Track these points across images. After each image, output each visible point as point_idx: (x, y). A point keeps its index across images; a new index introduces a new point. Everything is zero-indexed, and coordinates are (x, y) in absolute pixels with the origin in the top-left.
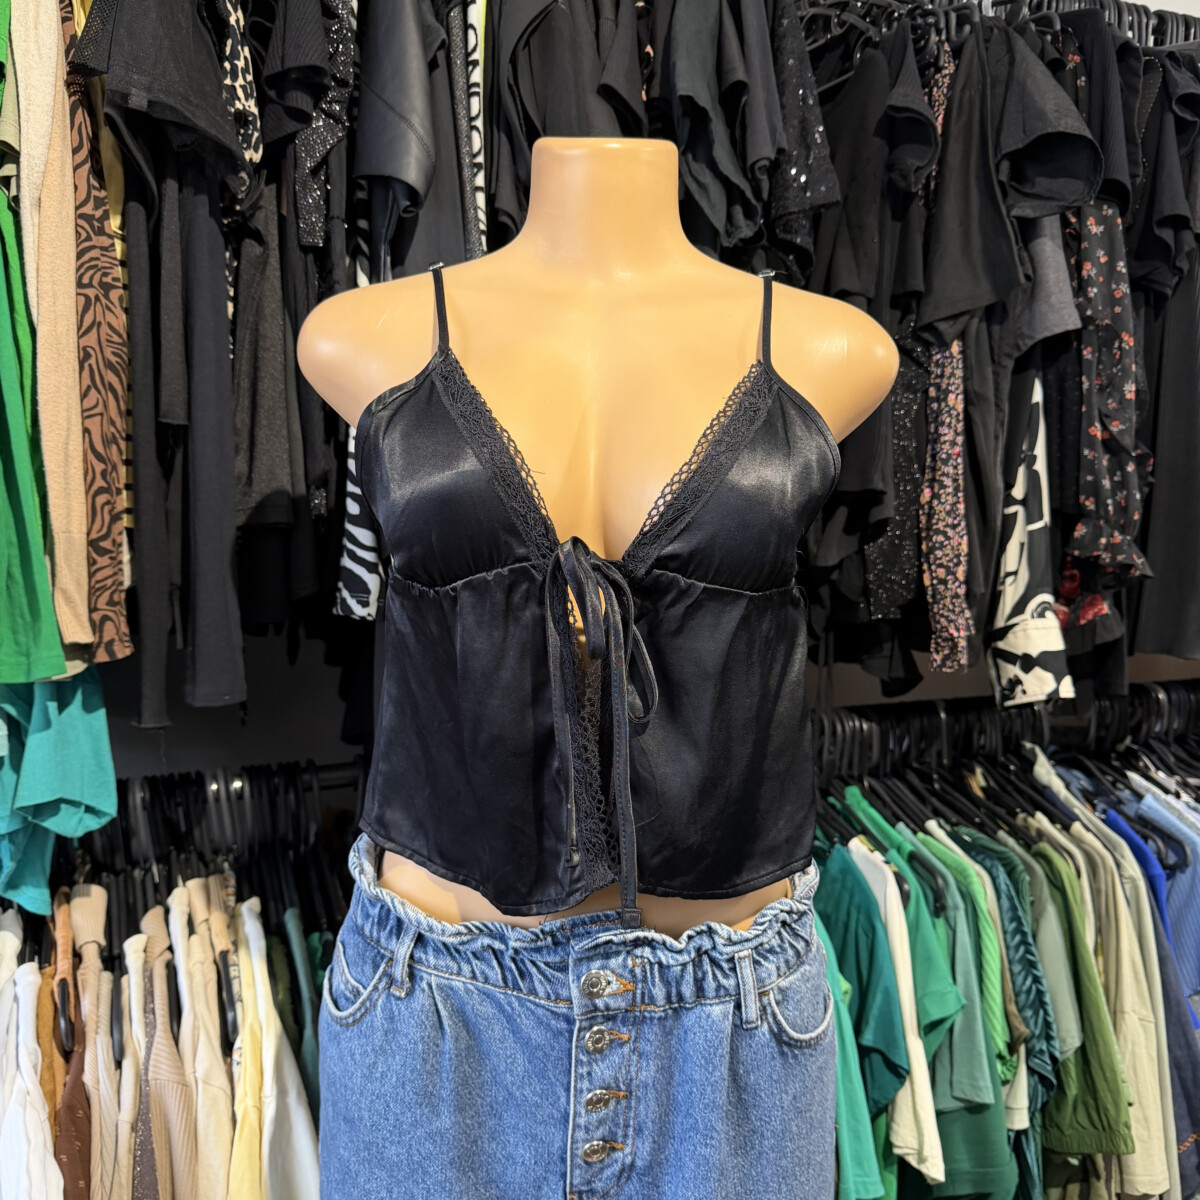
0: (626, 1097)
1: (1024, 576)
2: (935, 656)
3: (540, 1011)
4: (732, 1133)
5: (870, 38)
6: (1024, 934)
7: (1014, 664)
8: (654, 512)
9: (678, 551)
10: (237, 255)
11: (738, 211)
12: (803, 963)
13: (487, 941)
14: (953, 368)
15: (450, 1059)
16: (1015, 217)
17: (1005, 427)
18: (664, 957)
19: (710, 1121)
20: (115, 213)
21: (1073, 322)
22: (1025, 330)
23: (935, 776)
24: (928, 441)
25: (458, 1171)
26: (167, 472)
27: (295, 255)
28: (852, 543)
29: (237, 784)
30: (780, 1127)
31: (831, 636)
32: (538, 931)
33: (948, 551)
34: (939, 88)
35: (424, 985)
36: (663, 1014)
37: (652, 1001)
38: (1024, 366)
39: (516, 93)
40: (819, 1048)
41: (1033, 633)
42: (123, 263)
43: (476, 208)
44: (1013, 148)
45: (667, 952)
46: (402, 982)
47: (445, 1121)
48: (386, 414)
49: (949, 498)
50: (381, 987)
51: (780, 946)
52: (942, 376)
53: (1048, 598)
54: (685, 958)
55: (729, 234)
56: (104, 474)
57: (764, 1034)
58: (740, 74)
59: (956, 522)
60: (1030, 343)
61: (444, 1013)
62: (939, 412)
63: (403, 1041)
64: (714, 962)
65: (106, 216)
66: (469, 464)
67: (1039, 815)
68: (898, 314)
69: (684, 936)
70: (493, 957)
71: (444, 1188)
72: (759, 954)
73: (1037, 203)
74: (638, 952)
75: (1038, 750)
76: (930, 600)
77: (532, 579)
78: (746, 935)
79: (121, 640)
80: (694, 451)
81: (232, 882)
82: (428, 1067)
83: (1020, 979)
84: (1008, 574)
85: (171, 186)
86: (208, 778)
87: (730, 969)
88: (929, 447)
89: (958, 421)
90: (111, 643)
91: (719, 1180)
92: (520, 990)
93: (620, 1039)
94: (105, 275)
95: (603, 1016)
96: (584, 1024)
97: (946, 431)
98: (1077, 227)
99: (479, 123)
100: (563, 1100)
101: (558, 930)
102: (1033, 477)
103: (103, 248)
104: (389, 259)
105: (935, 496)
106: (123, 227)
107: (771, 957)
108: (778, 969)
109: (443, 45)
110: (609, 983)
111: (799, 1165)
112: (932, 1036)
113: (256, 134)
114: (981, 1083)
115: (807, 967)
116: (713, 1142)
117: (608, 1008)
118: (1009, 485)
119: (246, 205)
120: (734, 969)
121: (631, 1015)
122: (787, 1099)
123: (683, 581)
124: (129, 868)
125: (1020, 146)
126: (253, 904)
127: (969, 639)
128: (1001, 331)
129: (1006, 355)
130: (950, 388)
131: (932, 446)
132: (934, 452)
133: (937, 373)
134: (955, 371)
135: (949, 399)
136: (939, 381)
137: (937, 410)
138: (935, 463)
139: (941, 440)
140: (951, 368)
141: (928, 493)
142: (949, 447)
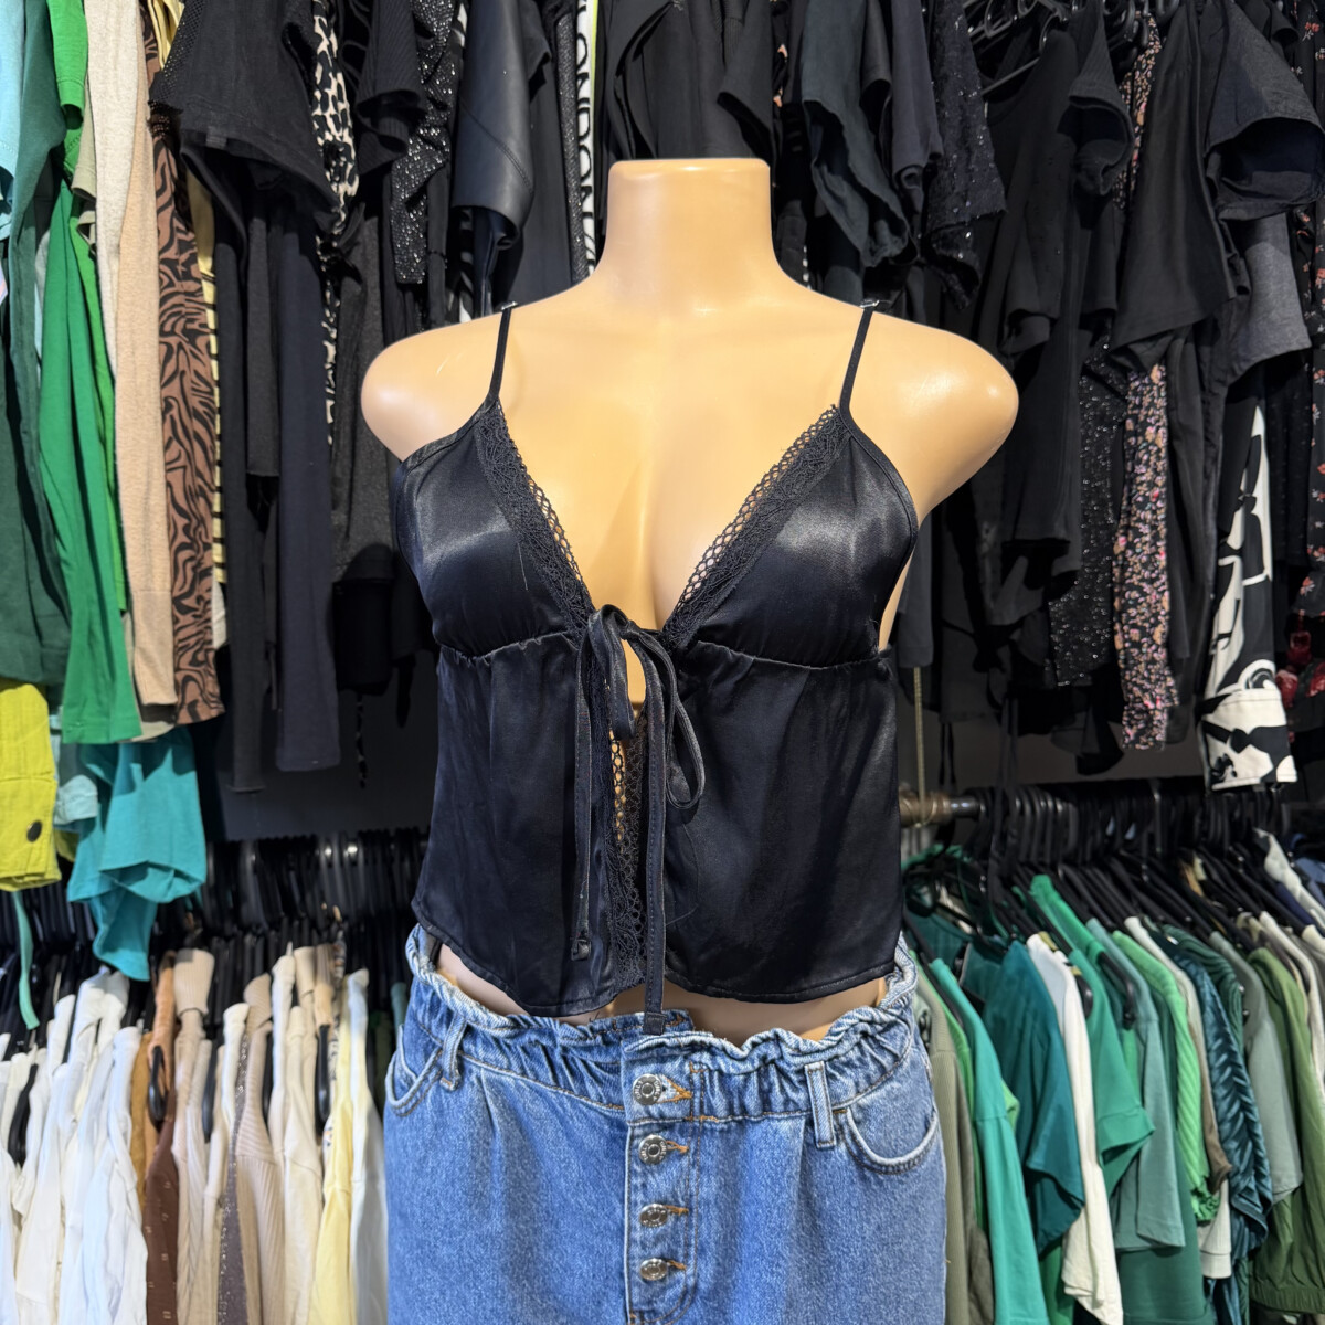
0: (685, 1213)
1: (1238, 638)
2: (1129, 731)
3: (592, 1114)
4: (805, 1261)
5: (1057, 18)
6: (1232, 1054)
7: (1224, 741)
8: (696, 578)
9: (723, 621)
10: (337, 294)
11: (883, 228)
12: (890, 1079)
13: (534, 1037)
14: (1153, 397)
15: (500, 1159)
16: (1224, 220)
17: (1219, 466)
18: (723, 1063)
19: (776, 1246)
20: (206, 255)
21: (1298, 340)
22: (1241, 353)
23: (1144, 867)
24: (1125, 482)
25: (511, 1278)
26: (263, 527)
27: (393, 292)
28: (1033, 600)
29: (352, 850)
30: (860, 1260)
31: (1016, 703)
32: (586, 1029)
33: (1143, 609)
34: (1142, 71)
35: (473, 1078)
36: (725, 1127)
37: (712, 1112)
38: (1241, 394)
39: (625, 108)
40: (912, 1176)
41: (1247, 706)
42: (214, 307)
43: (583, 236)
44: (1223, 139)
45: (728, 1059)
46: (451, 1074)
47: (497, 1224)
48: (422, 470)
49: (1146, 548)
50: (431, 1077)
51: (859, 1059)
52: (1140, 406)
53: (1268, 665)
54: (748, 1067)
55: (873, 253)
56: (186, 529)
57: (841, 1156)
58: (882, 73)
59: (1154, 575)
60: (1246, 366)
61: (493, 1109)
62: (1136, 449)
63: (453, 1137)
64: (781, 1072)
65: (193, 259)
66: (498, 526)
67: (1265, 916)
68: (1088, 335)
69: (748, 1043)
70: (542, 1053)
71: (496, 1295)
72: (834, 1067)
73: (1251, 202)
74: (696, 1057)
75: (1272, 839)
76: (1122, 666)
77: (568, 650)
78: (817, 1045)
79: (206, 701)
80: (740, 511)
81: (342, 952)
82: (478, 1166)
83: (1224, 1106)
84: (1222, 636)
85: (258, 225)
86: (322, 843)
87: (800, 1082)
88: (1126, 489)
89: (1159, 458)
90: (193, 704)
91: (787, 1312)
92: (571, 1090)
93: (679, 1150)
94: (192, 321)
95: (658, 1124)
96: (638, 1132)
97: (1143, 470)
98: (1311, 228)
99: (588, 142)
100: (618, 1211)
101: (609, 1028)
102: (1252, 524)
103: (187, 293)
104: (489, 295)
105: (1131, 546)
106: (213, 270)
107: (848, 1071)
108: (857, 1084)
109: (545, 59)
110: (664, 1089)
111: (884, 1302)
112: (1113, 1164)
113: (350, 166)
114: (1170, 1223)
115: (895, 1085)
116: (780, 1271)
117: (662, 1116)
118: (1224, 532)
119: (343, 242)
120: (804, 1082)
121: (688, 1124)
122: (869, 1230)
123: (731, 653)
124: (240, 933)
125: (1232, 136)
126: (360, 977)
127: (1172, 712)
128: (1212, 353)
129: (1219, 381)
130: (1148, 420)
131: (1128, 487)
132: (1131, 494)
133: (1135, 402)
134: (1155, 400)
135: (1147, 433)
136: (1137, 412)
137: (1134, 446)
138: (1131, 507)
139: (1136, 480)
140: (1150, 397)
141: (1123, 541)
142: (1147, 489)
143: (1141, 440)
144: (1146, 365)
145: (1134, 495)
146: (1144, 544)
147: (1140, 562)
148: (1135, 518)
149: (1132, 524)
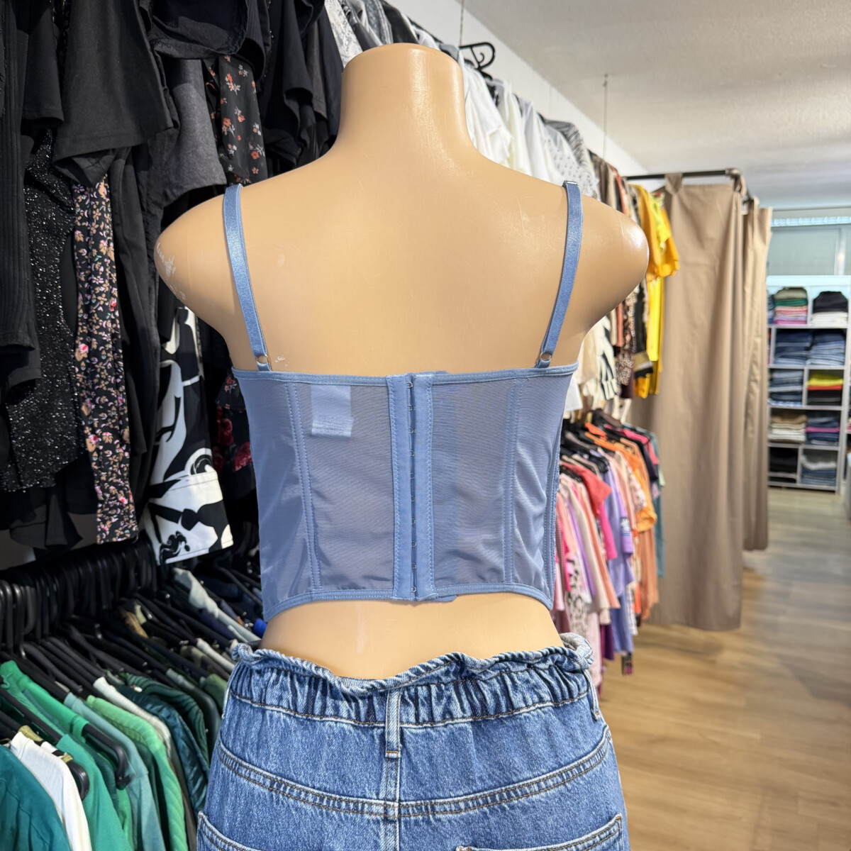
1: (181, 430)
7: (177, 522)
16: (159, 52)
21: (220, 176)
22: (173, 181)
23: (97, 626)
24: (78, 291)
41: (194, 488)
52: (90, 219)
53: (207, 451)
59: (117, 381)
60: (178, 193)
62: (90, 260)
67: (201, 642)
73: (181, 43)
75: (190, 575)
76: (96, 467)
84: (165, 429)
88: (81, 298)
89: (112, 270)
97: (102, 282)
98: (217, 82)
102: (185, 332)
118: (165, 339)
128: (148, 176)
129: (156, 203)
130: (101, 233)
131: (83, 296)
132: (87, 303)
133: (84, 215)
134: (105, 215)
135: (101, 246)
136: (87, 224)
137: (86, 257)
138: (90, 316)
139: (95, 291)
140: (100, 211)
141: (84, 348)
142: (106, 300)
143: (95, 252)
144: (91, 180)
145: (95, 305)
146: (108, 352)
147: (106, 368)
148: (98, 327)
149: (96, 333)
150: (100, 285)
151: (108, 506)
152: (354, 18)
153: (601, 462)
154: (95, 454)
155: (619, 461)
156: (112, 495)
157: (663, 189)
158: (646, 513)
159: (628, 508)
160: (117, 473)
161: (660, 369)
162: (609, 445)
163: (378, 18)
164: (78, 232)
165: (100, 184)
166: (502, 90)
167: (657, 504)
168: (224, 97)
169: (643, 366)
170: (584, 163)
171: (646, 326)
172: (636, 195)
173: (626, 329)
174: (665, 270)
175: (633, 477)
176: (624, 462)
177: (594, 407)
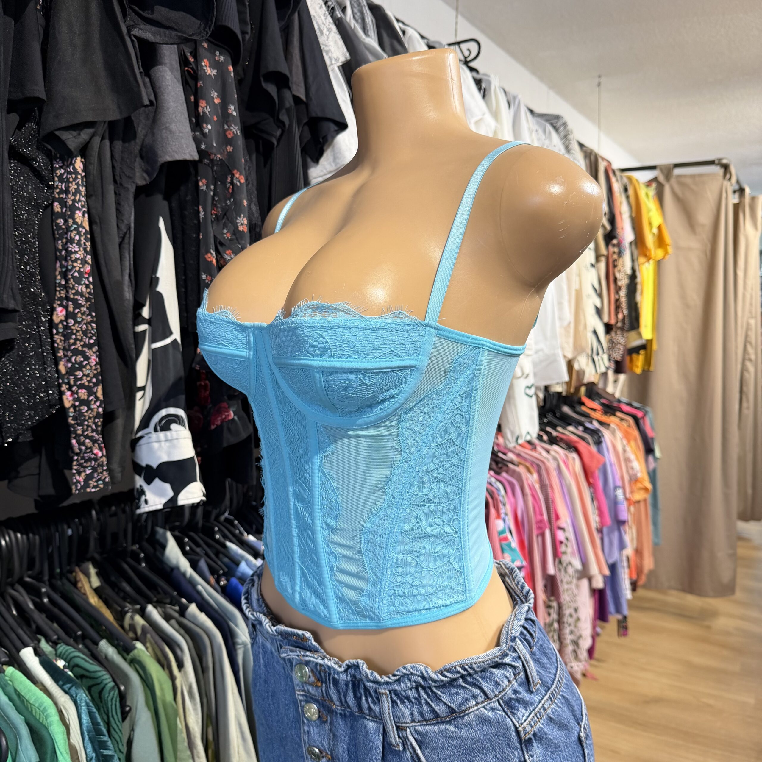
1: (149, 392)
2: (78, 477)
14: (78, 185)
16: (135, 36)
49: (85, 317)
52: (67, 192)
62: (67, 229)
76: (72, 422)
89: (86, 239)
97: (77, 249)
98: (195, 67)
105: (72, 315)
130: (76, 204)
131: (61, 263)
132: (64, 270)
133: (62, 188)
134: (81, 188)
135: (76, 216)
136: (64, 196)
137: (64, 227)
138: (67, 281)
139: (71, 258)
140: (76, 184)
141: (61, 311)
142: (81, 266)
143: (71, 221)
145: (71, 270)
146: (83, 314)
147: (82, 330)
148: (74, 291)
149: (72, 296)
150: (76, 252)
151: (83, 458)
152: (337, 12)
153: (595, 433)
154: (72, 410)
155: (613, 433)
156: (87, 448)
157: (655, 179)
158: (642, 484)
159: (622, 478)
160: (91, 427)
161: (655, 347)
162: (604, 418)
163: (362, 13)
164: (56, 204)
165: (76, 159)
166: (489, 83)
167: (653, 476)
168: (201, 80)
169: (636, 343)
170: (572, 151)
171: (639, 305)
172: (627, 183)
173: (618, 307)
174: (658, 254)
175: (628, 449)
176: (619, 434)
177: (586, 381)
